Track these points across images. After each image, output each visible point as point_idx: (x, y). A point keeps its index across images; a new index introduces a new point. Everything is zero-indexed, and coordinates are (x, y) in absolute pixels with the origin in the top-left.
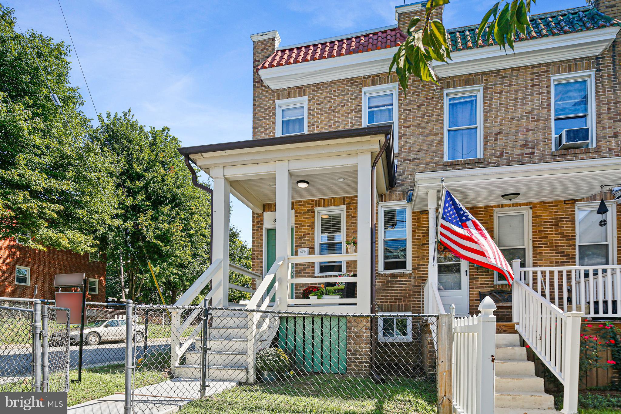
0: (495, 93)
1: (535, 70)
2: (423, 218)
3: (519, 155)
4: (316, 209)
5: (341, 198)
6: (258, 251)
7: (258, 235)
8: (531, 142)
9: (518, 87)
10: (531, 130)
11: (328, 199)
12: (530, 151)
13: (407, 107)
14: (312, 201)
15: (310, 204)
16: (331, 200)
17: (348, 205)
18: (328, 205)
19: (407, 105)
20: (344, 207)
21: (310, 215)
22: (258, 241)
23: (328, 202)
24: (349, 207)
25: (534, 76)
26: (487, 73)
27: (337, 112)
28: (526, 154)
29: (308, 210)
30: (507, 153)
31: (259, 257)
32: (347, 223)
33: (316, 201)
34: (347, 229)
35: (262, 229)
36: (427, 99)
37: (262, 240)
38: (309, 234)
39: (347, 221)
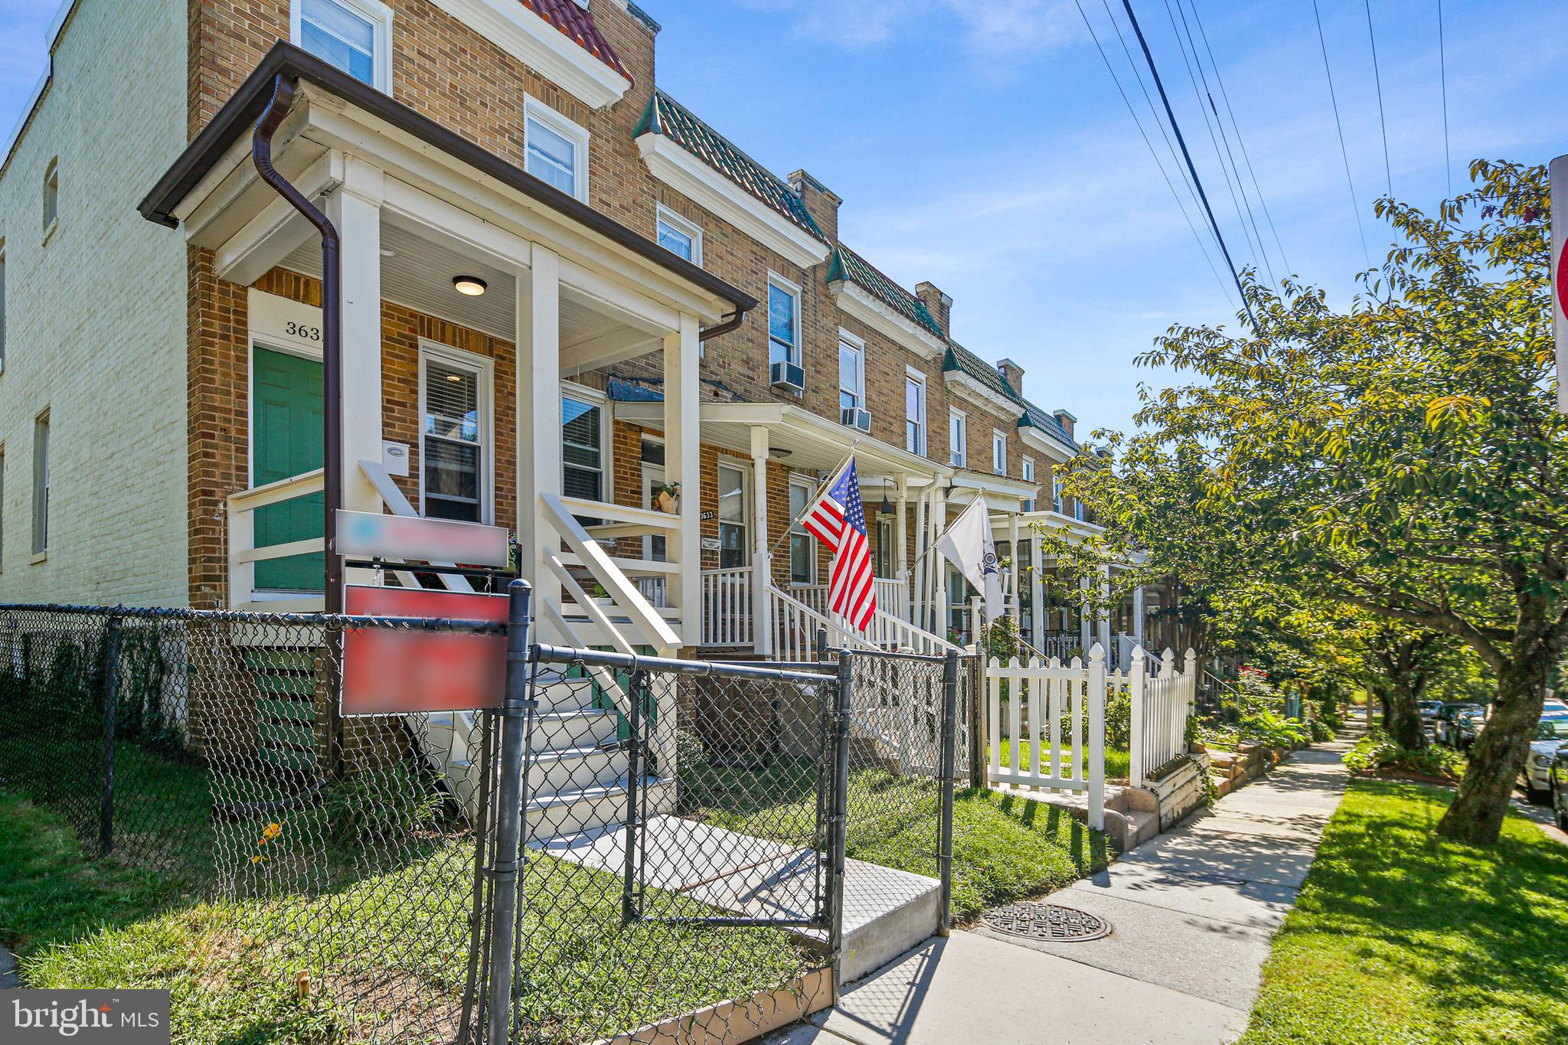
0: (717, 255)
1: (755, 248)
2: (632, 439)
3: (740, 374)
4: (422, 341)
5: (485, 337)
6: (228, 411)
7: (227, 356)
8: (752, 359)
9: (738, 262)
10: (751, 341)
11: (455, 327)
12: (750, 373)
13: (604, 197)
14: (413, 315)
15: (407, 321)
16: (461, 330)
17: (500, 361)
18: (454, 344)
19: (604, 192)
20: (490, 362)
21: (405, 351)
22: (226, 375)
23: (454, 336)
24: (500, 365)
25: (753, 257)
26: (708, 213)
27: (469, 109)
28: (748, 377)
29: (399, 334)
30: (729, 365)
31: (233, 434)
32: (497, 405)
33: (422, 319)
34: (497, 419)
35: (245, 342)
36: (634, 202)
37: (245, 378)
38: (403, 405)
39: (496, 398)
